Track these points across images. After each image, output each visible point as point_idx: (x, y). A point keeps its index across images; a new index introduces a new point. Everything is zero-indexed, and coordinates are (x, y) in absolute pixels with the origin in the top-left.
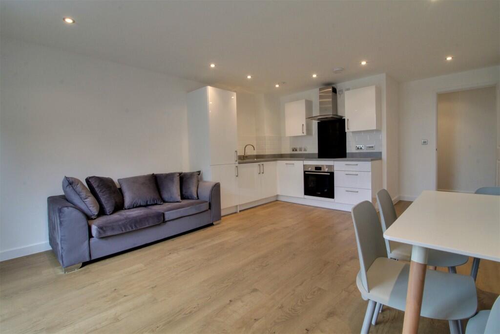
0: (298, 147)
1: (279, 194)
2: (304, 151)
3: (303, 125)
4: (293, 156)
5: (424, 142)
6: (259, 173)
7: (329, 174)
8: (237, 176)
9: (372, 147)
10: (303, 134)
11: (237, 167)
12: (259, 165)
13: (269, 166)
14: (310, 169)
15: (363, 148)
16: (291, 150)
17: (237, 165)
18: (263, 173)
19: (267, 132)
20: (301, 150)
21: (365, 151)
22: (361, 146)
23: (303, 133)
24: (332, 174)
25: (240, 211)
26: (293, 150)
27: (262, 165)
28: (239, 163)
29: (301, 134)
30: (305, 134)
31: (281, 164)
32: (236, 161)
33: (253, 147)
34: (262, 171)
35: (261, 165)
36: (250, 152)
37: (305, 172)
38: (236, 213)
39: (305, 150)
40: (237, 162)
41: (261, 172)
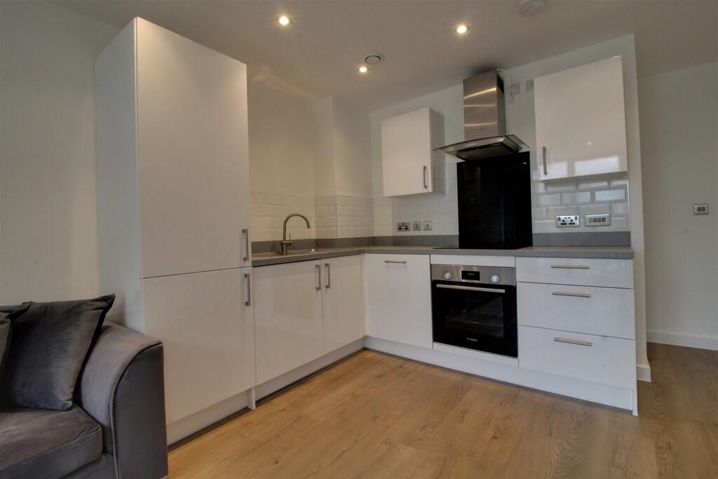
0: (411, 222)
1: (368, 333)
2: (425, 230)
3: (425, 168)
4: (402, 242)
5: (701, 209)
6: (318, 289)
7: (503, 291)
8: (248, 304)
9: (604, 219)
10: (425, 191)
11: (246, 276)
12: (317, 266)
13: (343, 268)
14: (447, 276)
15: (577, 222)
16: (396, 228)
17: (249, 270)
18: (328, 287)
19: (340, 185)
20: (417, 227)
21: (583, 229)
22: (573, 217)
23: (426, 187)
24: (511, 291)
25: (259, 402)
26: (400, 229)
27: (327, 265)
28: (256, 265)
29: (421, 190)
30: (430, 189)
31: (374, 261)
32: (245, 259)
33: (305, 219)
34: (324, 283)
35: (323, 268)
36: (297, 232)
37: (434, 283)
38: (246, 410)
39: (427, 228)
40: (249, 263)
41: (324, 286)
